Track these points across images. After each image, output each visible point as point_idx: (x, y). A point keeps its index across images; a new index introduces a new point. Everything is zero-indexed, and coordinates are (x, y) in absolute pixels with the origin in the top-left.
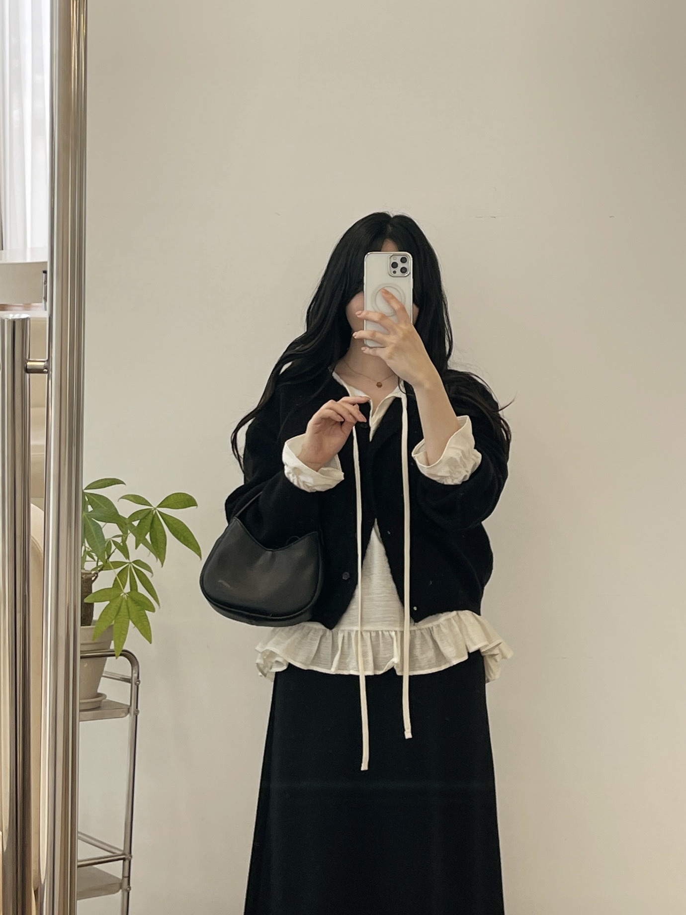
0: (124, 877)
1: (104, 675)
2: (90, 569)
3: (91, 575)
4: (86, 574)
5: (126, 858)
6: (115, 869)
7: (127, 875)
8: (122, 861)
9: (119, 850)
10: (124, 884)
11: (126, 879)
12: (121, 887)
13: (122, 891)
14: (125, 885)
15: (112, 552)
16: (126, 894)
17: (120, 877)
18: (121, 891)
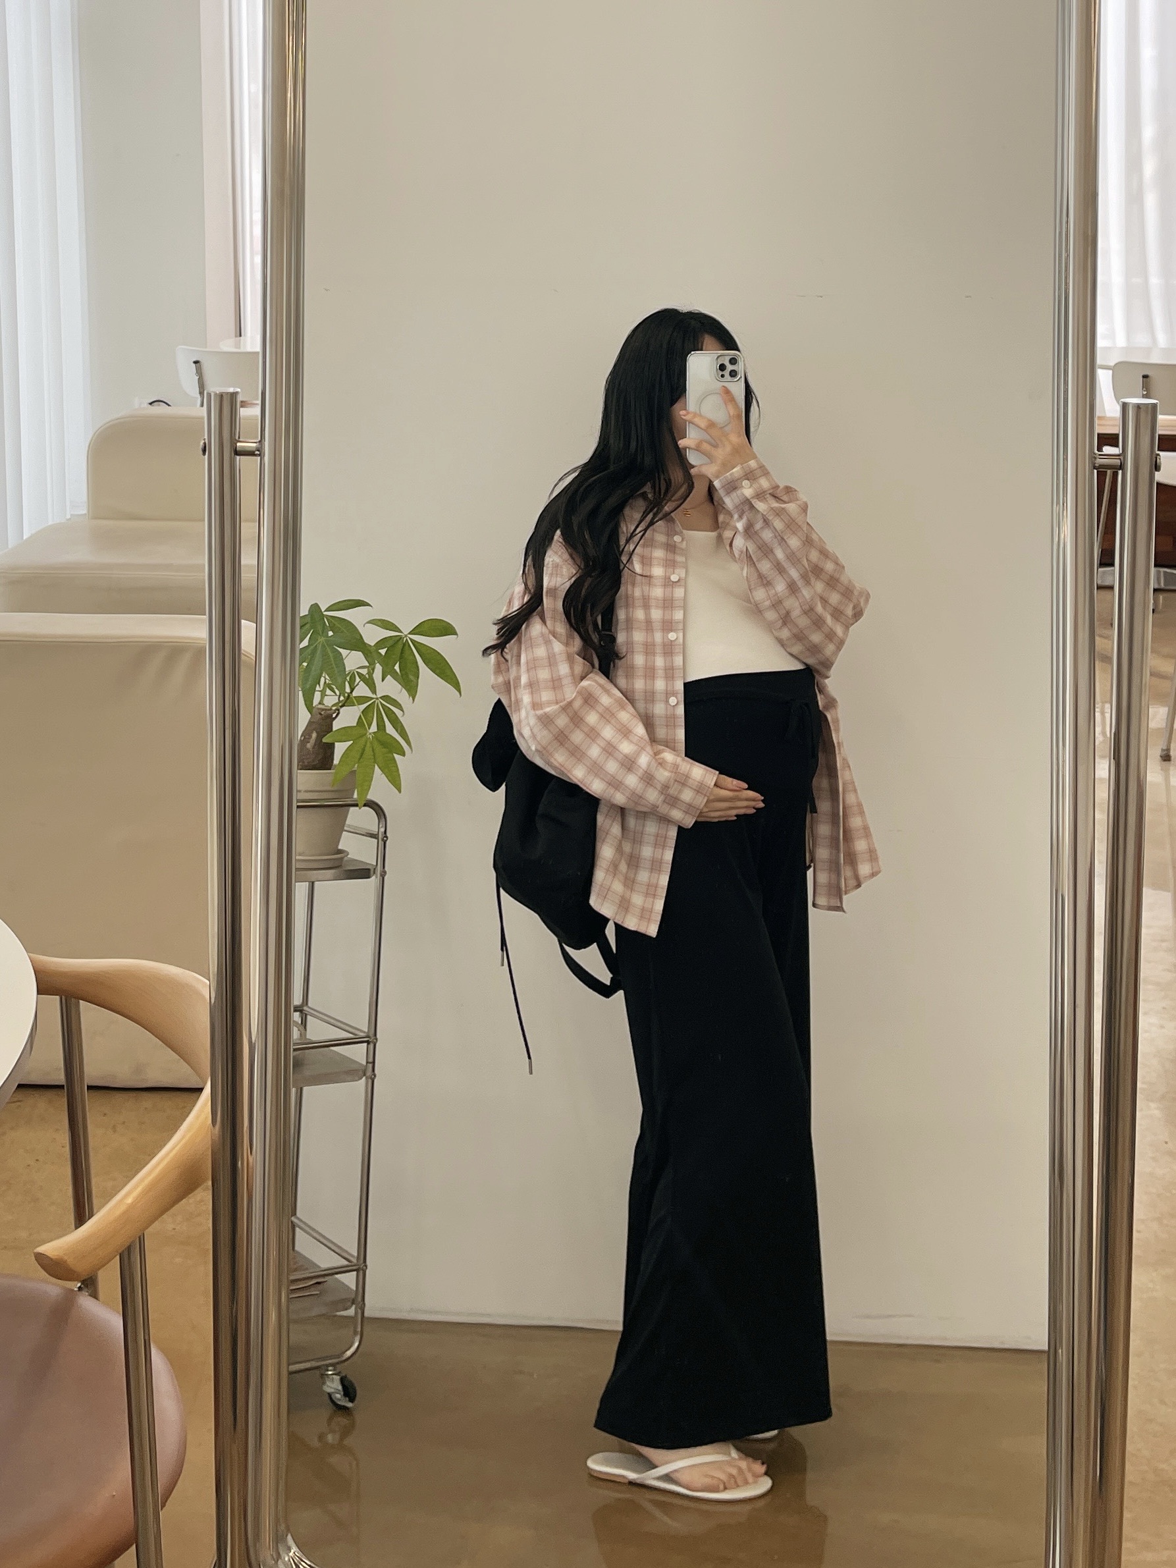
0: (367, 1062)
1: (345, 828)
2: (330, 705)
3: (332, 711)
4: (326, 710)
5: (370, 1040)
6: (358, 1053)
7: (371, 1060)
8: (365, 1044)
9: (364, 1032)
10: (368, 1071)
11: (371, 1065)
12: (365, 1075)
13: (367, 1078)
14: (369, 1073)
15: (356, 684)
16: (370, 1081)
17: (364, 1063)
18: (364, 1078)
